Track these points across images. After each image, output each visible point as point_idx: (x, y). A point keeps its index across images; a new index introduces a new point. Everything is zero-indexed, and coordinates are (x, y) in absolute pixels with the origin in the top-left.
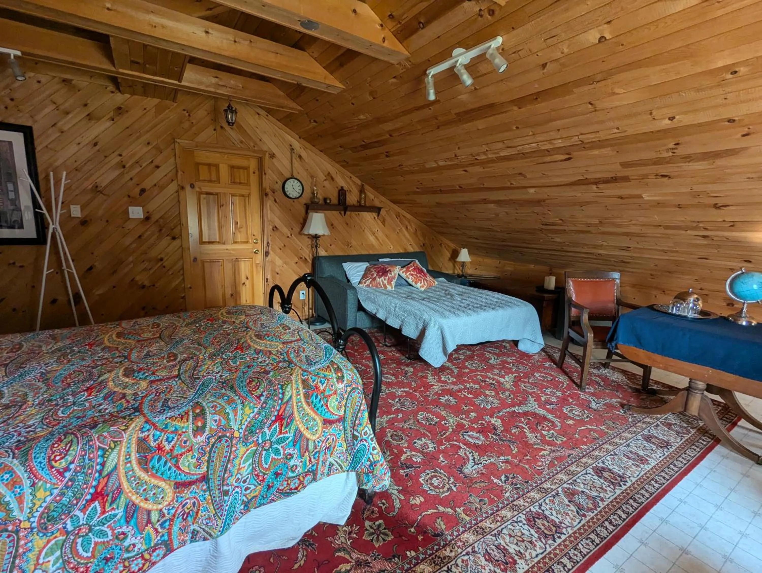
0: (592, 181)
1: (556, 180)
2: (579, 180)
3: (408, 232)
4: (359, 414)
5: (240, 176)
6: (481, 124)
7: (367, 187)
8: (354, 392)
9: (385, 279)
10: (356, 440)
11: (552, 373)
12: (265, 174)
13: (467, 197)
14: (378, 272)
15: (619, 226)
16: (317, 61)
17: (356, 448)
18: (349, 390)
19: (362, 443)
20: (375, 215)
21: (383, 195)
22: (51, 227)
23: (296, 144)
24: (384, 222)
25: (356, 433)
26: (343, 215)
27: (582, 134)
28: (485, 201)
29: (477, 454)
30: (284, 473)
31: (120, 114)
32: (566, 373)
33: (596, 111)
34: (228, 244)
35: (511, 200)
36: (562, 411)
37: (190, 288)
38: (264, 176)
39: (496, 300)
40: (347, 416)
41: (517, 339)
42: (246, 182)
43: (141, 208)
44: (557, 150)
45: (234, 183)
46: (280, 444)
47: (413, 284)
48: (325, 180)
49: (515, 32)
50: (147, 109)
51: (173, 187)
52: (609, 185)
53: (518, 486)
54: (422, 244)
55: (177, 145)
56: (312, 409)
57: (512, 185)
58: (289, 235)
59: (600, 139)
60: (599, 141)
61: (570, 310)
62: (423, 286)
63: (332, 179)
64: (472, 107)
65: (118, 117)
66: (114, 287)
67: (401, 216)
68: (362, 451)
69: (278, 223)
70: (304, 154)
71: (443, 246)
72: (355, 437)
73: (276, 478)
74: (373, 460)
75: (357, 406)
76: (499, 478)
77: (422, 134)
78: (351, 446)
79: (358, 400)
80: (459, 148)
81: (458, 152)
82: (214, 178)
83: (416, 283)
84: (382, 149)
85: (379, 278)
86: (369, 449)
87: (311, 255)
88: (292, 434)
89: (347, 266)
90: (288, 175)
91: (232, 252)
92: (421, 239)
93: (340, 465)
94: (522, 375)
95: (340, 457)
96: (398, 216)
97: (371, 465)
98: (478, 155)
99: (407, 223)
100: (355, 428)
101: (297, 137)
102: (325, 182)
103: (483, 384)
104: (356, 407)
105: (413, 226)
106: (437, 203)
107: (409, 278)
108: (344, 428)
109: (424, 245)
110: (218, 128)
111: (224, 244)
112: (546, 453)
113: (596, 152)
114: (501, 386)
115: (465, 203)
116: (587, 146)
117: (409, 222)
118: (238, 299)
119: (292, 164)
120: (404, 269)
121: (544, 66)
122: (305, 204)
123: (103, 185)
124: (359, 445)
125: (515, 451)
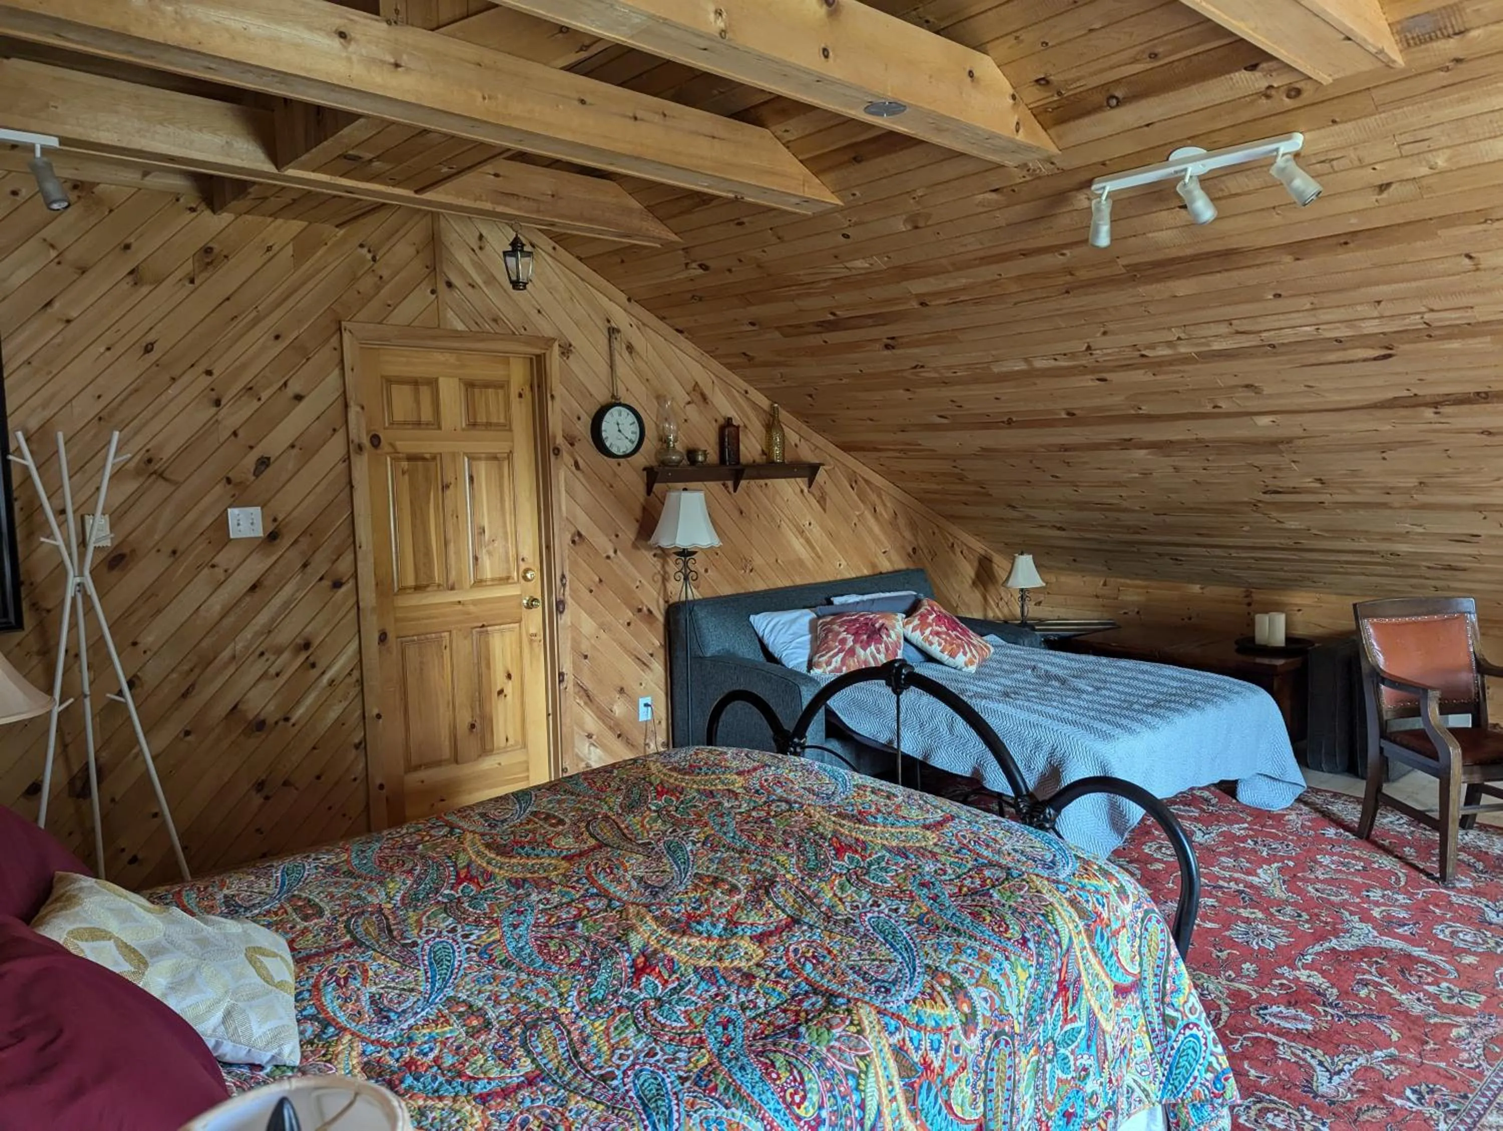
0: (1428, 399)
1: (1335, 399)
2: (1395, 398)
3: (877, 519)
4: (1171, 969)
5: (487, 405)
6: (1183, 287)
7: (784, 415)
8: (1150, 920)
9: (879, 652)
10: (1174, 1028)
11: (1357, 853)
12: (552, 397)
13: (1077, 435)
14: (856, 634)
15: (1466, 490)
16: (788, 148)
17: (1176, 1046)
18: (1140, 915)
19: (1188, 1032)
20: (802, 482)
21: (820, 430)
22: (72, 581)
23: (621, 319)
24: (822, 500)
25: (1170, 1012)
26: (731, 489)
27: (1432, 310)
28: (1127, 444)
29: (1320, 1051)
30: (1079, 1112)
31: (208, 264)
32: (1388, 851)
33: (1478, 269)
34: (461, 588)
35: (1198, 440)
36: (1435, 938)
37: (379, 716)
38: (550, 403)
39: (1175, 684)
40: (1146, 975)
41: (1232, 778)
42: (502, 421)
43: (256, 511)
44: (1363, 340)
45: (473, 425)
46: (1069, 1045)
47: (945, 657)
48: (689, 403)
49: (1336, 128)
50: (276, 248)
51: (335, 448)
52: (1465, 408)
53: (1452, 1107)
54: (910, 550)
55: (346, 336)
56: (1100, 963)
57: (1216, 410)
58: (611, 554)
59: (1473, 321)
60: (1469, 324)
61: (1377, 693)
62: (971, 662)
63: (704, 398)
64: (1174, 253)
65: (205, 275)
66: (187, 733)
67: (861, 482)
68: (1191, 1052)
69: (584, 523)
70: (639, 342)
71: (958, 551)
72: (1168, 1021)
73: (1068, 1123)
74: (1219, 1068)
75: (1162, 950)
76: (1401, 1095)
77: (1015, 304)
78: (1160, 1041)
79: (1160, 937)
80: (1105, 333)
81: (1099, 341)
82: (426, 414)
83: (953, 655)
84: (882, 332)
85: (865, 649)
86: (1206, 1044)
87: (661, 602)
88: (1085, 1023)
89: (762, 622)
90: (603, 397)
91: (472, 608)
92: (908, 535)
93: (1144, 1090)
94: (1291, 864)
95: (1143, 1070)
96: (854, 481)
97: (1217, 1078)
98: (1152, 346)
99: (874, 497)
100: (1167, 1000)
101: (623, 298)
102: (688, 407)
103: (1220, 894)
104: (1160, 954)
105: (889, 505)
106: (983, 449)
107: (931, 644)
108: (1143, 1002)
109: (914, 549)
110: (442, 287)
111: (452, 588)
112: (1463, 1031)
113: (1455, 345)
114: (1264, 894)
115: (1065, 448)
116: (1437, 333)
117: (880, 496)
118: (488, 736)
119: (612, 366)
120: (916, 622)
121: (1383, 188)
122: (645, 469)
123: (167, 453)
124: (1181, 1037)
125: (1395, 1036)
